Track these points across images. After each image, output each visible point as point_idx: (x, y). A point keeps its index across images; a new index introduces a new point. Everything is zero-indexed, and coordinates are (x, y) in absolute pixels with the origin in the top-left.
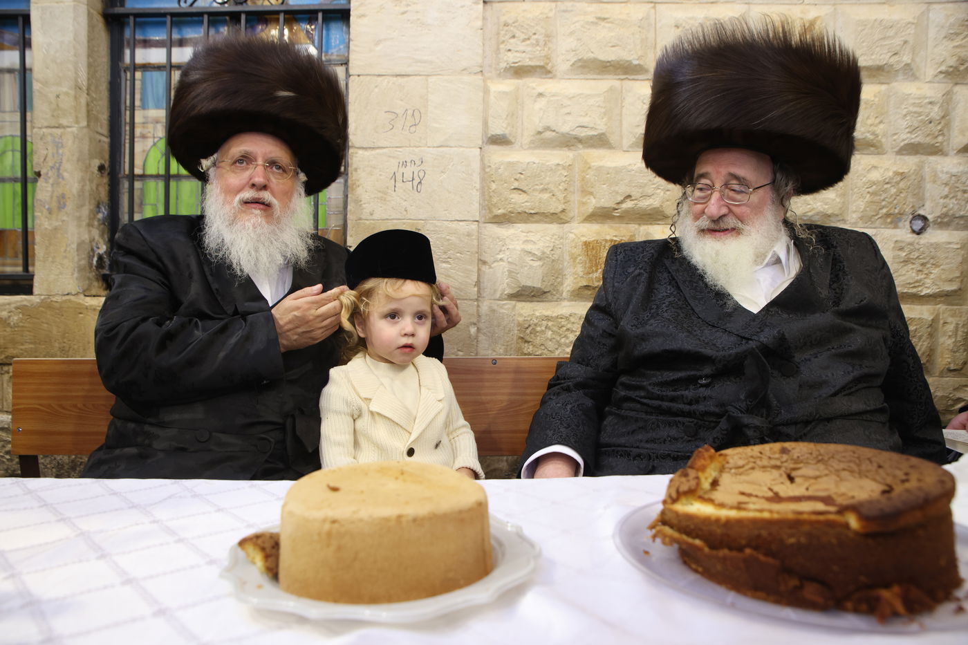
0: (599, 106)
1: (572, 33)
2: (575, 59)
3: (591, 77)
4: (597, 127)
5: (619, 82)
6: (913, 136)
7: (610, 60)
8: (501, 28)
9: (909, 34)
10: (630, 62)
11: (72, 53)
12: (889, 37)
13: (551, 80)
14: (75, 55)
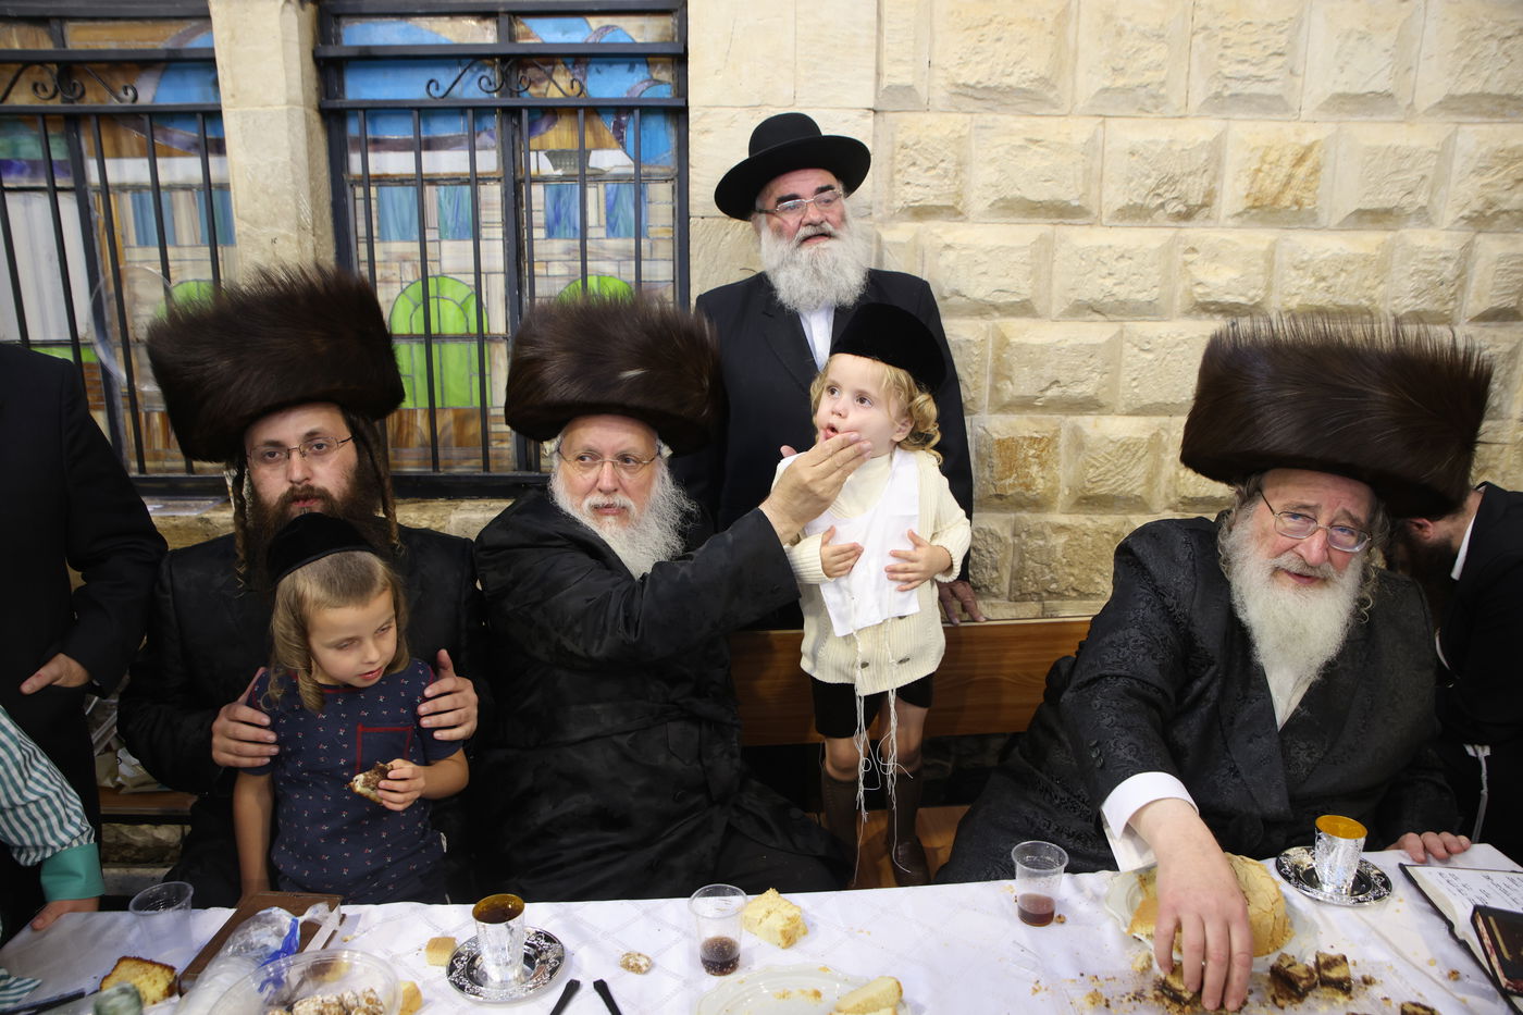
0: (1023, 263)
1: (993, 161)
2: (995, 198)
3: (1015, 221)
4: (1022, 291)
5: (1050, 227)
6: (1419, 302)
7: (1041, 200)
8: (897, 150)
9: (1430, 167)
10: (1067, 203)
11: (290, 180)
12: (1404, 170)
13: (961, 224)
14: (294, 182)
